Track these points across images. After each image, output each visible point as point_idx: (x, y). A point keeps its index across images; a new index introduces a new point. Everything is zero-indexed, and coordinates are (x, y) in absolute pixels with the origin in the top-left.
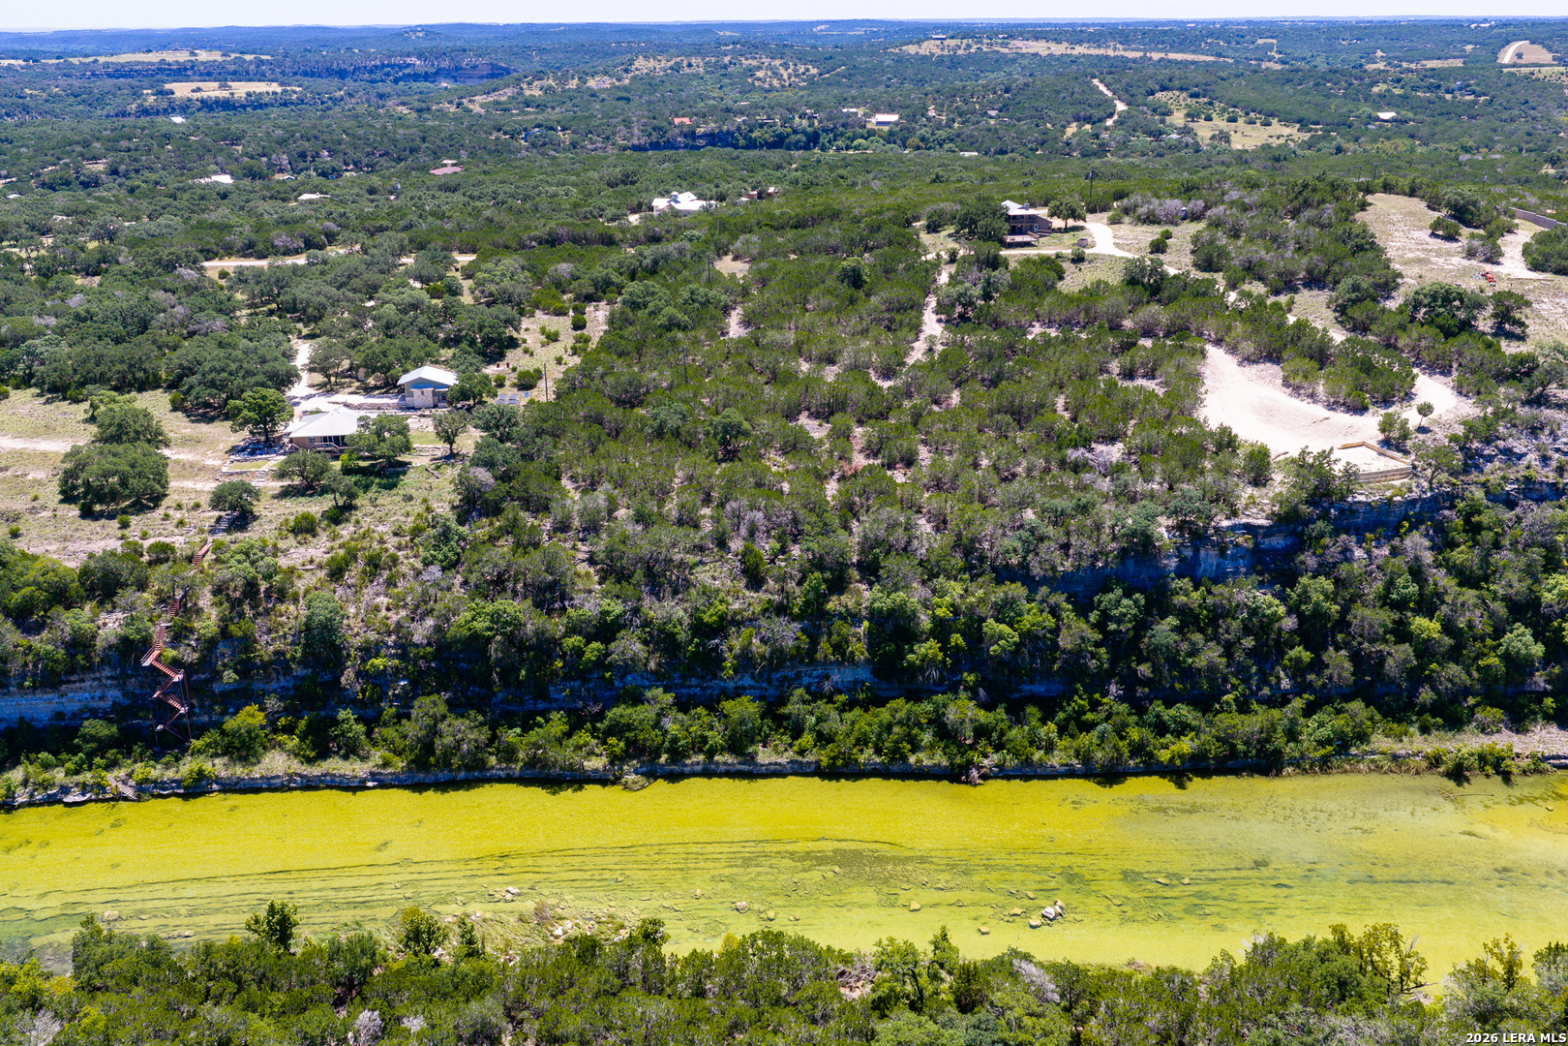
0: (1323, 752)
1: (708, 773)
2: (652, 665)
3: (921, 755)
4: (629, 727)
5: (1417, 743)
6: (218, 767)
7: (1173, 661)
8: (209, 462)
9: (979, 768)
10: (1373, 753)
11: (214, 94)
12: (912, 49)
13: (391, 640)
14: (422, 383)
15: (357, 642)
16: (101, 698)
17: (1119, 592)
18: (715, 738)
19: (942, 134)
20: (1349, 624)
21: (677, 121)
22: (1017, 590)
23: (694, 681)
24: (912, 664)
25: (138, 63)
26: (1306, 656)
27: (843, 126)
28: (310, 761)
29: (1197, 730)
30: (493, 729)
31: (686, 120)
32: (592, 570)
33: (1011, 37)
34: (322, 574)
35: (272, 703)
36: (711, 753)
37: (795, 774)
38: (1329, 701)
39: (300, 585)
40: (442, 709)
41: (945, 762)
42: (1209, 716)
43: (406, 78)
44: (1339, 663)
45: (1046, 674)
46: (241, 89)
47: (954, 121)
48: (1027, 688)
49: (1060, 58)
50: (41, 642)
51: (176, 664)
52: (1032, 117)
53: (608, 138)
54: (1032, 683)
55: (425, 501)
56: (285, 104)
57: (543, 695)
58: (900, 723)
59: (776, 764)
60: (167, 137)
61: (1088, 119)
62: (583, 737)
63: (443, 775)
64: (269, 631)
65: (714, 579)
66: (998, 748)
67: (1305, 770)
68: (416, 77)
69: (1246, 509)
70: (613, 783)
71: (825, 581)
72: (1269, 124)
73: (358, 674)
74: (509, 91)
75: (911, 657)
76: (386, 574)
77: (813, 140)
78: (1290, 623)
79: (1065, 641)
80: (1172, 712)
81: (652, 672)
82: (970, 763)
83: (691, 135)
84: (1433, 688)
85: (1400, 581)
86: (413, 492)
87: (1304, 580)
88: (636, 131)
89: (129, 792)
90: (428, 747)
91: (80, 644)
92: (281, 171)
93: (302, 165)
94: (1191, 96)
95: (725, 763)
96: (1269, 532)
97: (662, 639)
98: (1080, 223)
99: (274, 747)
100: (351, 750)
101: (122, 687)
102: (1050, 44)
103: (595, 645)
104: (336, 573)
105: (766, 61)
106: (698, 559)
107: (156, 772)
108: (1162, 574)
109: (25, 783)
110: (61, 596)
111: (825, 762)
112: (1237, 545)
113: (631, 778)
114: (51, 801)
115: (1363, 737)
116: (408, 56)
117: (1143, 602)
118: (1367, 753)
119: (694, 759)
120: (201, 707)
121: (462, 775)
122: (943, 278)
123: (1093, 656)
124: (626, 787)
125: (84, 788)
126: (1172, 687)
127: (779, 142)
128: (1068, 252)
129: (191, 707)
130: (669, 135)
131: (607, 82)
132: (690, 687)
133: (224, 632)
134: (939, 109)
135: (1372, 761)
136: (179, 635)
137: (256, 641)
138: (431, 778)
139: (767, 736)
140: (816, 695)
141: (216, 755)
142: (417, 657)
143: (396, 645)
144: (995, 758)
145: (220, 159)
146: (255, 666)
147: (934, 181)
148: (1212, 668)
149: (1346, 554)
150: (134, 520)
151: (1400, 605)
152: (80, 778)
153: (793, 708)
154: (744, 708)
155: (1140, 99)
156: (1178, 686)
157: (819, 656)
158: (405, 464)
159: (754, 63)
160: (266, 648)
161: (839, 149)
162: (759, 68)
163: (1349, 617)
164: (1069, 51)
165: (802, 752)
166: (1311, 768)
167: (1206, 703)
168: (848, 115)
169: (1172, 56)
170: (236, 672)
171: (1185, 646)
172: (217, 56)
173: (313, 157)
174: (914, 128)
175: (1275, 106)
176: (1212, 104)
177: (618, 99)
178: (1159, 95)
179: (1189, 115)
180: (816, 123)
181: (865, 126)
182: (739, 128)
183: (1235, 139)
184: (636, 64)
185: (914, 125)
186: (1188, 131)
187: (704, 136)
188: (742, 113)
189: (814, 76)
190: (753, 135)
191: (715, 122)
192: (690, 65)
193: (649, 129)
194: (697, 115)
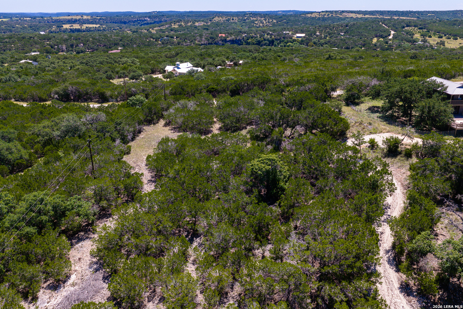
12: (309, 15)
19: (322, 41)
21: (220, 35)
27: (284, 38)
31: (224, 35)
33: (343, 12)
47: (327, 36)
49: (361, 18)
52: (358, 35)
53: (192, 41)
56: (98, 31)
61: (381, 36)
68: (148, 24)
72: (457, 39)
74: (167, 26)
77: (271, 43)
83: (225, 41)
88: (203, 39)
92: (63, 51)
93: (71, 49)
94: (419, 29)
102: (356, 14)
105: (259, 18)
116: (146, 17)
130: (216, 40)
131: (202, 24)
134: (321, 32)
145: (39, 47)
147: (328, 59)
155: (400, 29)
159: (255, 19)
161: (281, 46)
162: (256, 21)
164: (363, 16)
168: (286, 34)
169: (401, 18)
172: (89, 18)
173: (76, 46)
174: (311, 39)
175: (455, 33)
176: (428, 31)
177: (204, 29)
178: (406, 28)
179: (422, 35)
180: (273, 37)
181: (292, 38)
182: (243, 38)
183: (446, 44)
184: (215, 19)
185: (311, 38)
186: (425, 41)
187: (230, 41)
188: (245, 33)
189: (275, 23)
190: (249, 41)
191: (234, 36)
192: (233, 19)
193: (209, 38)
194: (228, 33)
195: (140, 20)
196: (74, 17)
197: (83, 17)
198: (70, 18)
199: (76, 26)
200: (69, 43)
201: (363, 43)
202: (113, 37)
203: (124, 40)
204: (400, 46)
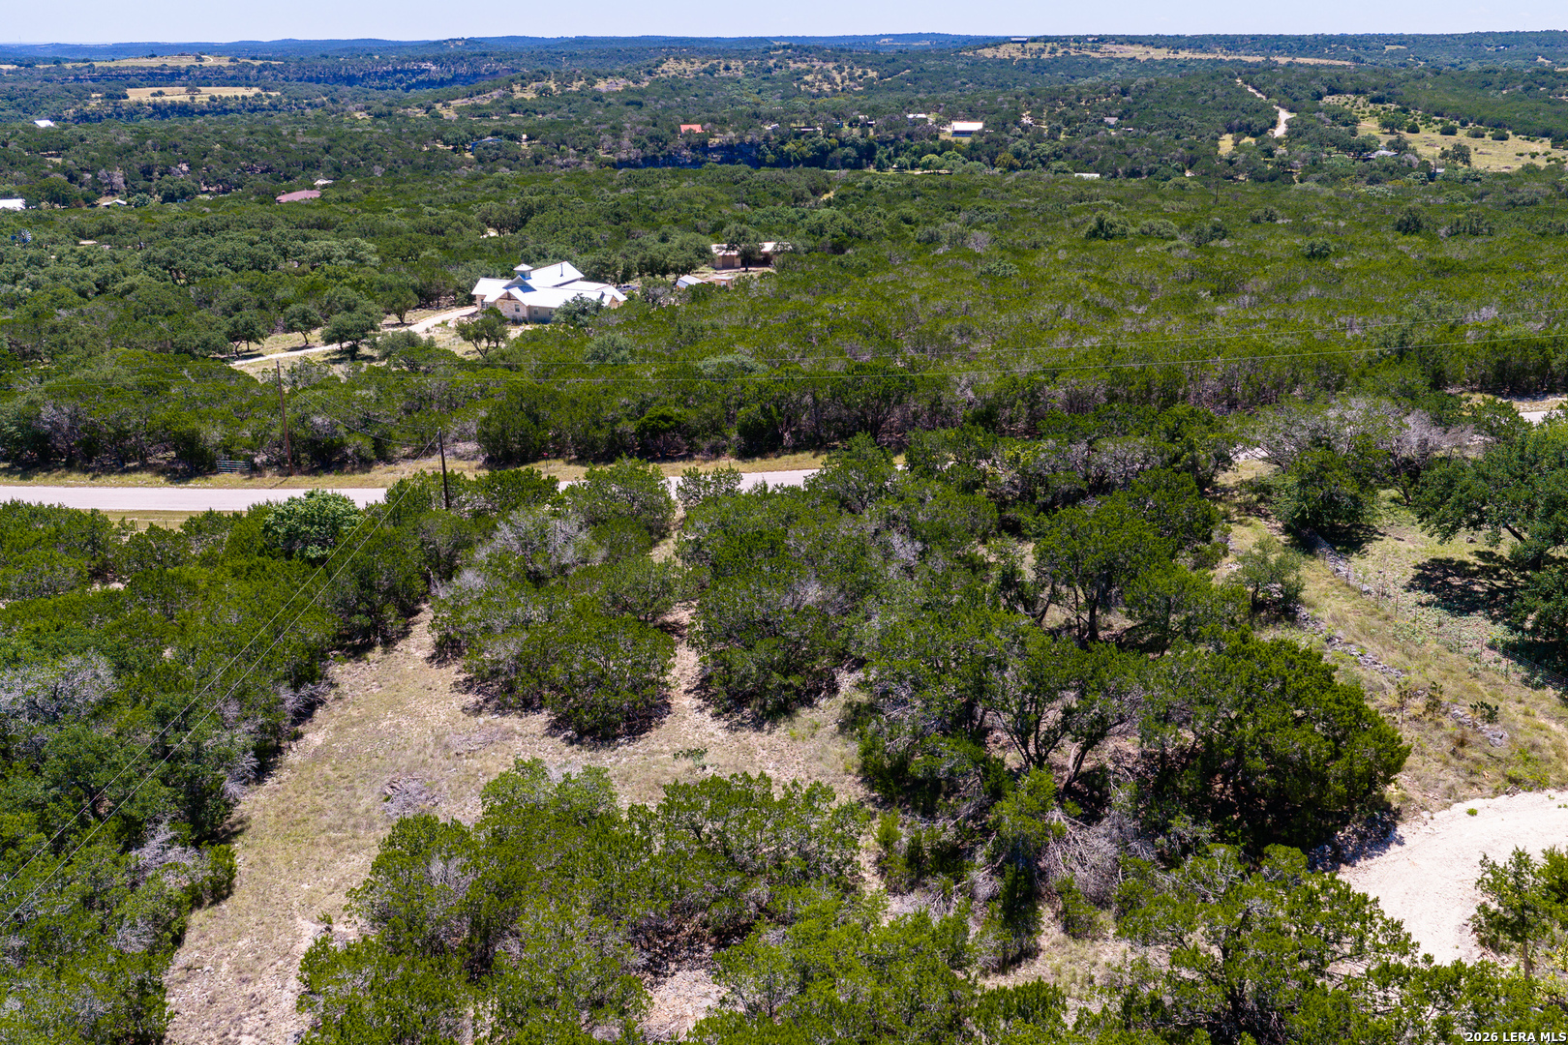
12: (988, 52)
19: (1045, 148)
21: (684, 128)
27: (908, 136)
31: (697, 128)
33: (1101, 40)
43: (420, 84)
47: (1059, 130)
49: (1165, 62)
52: (1168, 125)
53: (585, 151)
61: (1248, 130)
68: (430, 83)
72: (1504, 138)
74: (496, 94)
77: (866, 154)
83: (702, 147)
88: (626, 142)
92: (112, 192)
93: (142, 184)
94: (1373, 101)
102: (1147, 49)
105: (818, 64)
116: (424, 60)
127: (821, 158)
130: (671, 146)
131: (621, 84)
134: (1036, 117)
145: (19, 175)
155: (1307, 103)
159: (804, 66)
161: (901, 168)
162: (809, 72)
164: (1172, 56)
168: (915, 123)
172: (225, 62)
173: (162, 174)
174: (1005, 140)
175: (1496, 115)
176: (1405, 111)
177: (628, 104)
178: (1328, 99)
179: (1385, 125)
180: (872, 133)
181: (937, 137)
182: (767, 139)
183: (1474, 157)
184: (664, 67)
185: (1005, 135)
186: (1399, 147)
187: (719, 148)
188: (772, 119)
189: (873, 79)
190: (786, 148)
191: (735, 130)
192: (727, 68)
193: (644, 139)
194: (713, 121)
195: (405, 72)
196: (172, 62)
197: (203, 60)
198: (155, 63)
199: (176, 95)
200: (137, 161)
201: (1187, 154)
202: (300, 140)
203: (339, 149)
204: (1315, 165)
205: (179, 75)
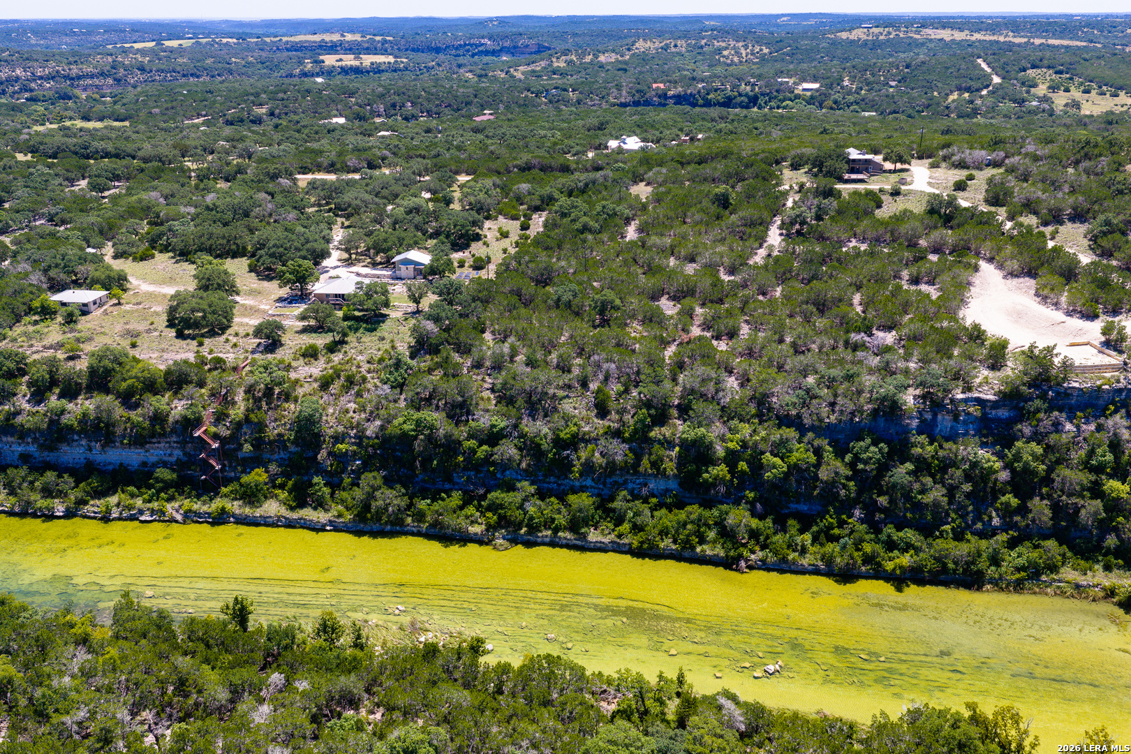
0: (1018, 576)
1: (553, 544)
2: (524, 465)
3: (705, 547)
4: (501, 506)
5: (1099, 577)
6: (235, 507)
7: (907, 496)
8: (262, 307)
9: (747, 560)
10: (1060, 581)
11: (349, 63)
12: (844, 35)
13: (353, 433)
14: (407, 262)
15: (331, 432)
16: (170, 455)
17: (868, 441)
18: (561, 519)
19: (851, 98)
20: (1053, 481)
21: (655, 86)
22: (791, 433)
23: (552, 479)
24: (706, 481)
25: (306, 41)
26: (1014, 502)
27: (777, 91)
28: (292, 509)
29: (918, 550)
30: (411, 498)
31: (662, 86)
32: (492, 396)
33: (923, 26)
34: (316, 385)
35: (273, 468)
36: (556, 530)
37: (614, 551)
38: (1029, 538)
39: (300, 391)
40: (379, 482)
41: (722, 554)
42: (930, 540)
43: (480, 53)
44: (1040, 508)
45: (809, 498)
46: (368, 60)
47: (862, 89)
48: (793, 506)
49: (960, 44)
50: (136, 416)
51: (216, 437)
53: (603, 97)
54: (798, 502)
55: (392, 341)
56: (395, 71)
57: (449, 479)
58: (692, 522)
59: (600, 542)
60: (308, 91)
61: (968, 89)
62: (471, 510)
63: (376, 527)
64: (276, 420)
65: (575, 408)
66: (763, 548)
67: (1001, 588)
68: (487, 53)
69: (979, 386)
70: (487, 544)
71: (650, 415)
72: (1117, 96)
73: (330, 454)
74: (543, 63)
75: (705, 475)
76: (356, 388)
77: (753, 101)
78: (1004, 476)
79: (824, 474)
80: (901, 534)
81: (525, 470)
82: (740, 556)
83: (664, 96)
84: (1118, 536)
85: (1099, 451)
86: (386, 335)
87: (1019, 444)
88: (624, 93)
89: (179, 517)
90: (366, 507)
91: (158, 418)
92: (379, 116)
95: (565, 538)
96: (995, 405)
97: (531, 447)
98: (906, 166)
99: (272, 497)
100: (320, 504)
101: (183, 448)
102: (954, 32)
103: (485, 447)
104: (325, 385)
105: (732, 43)
106: (566, 393)
107: (197, 506)
108: (906, 430)
109: (118, 505)
110: (151, 386)
111: (635, 544)
112: (968, 414)
113: (500, 541)
114: (132, 518)
115: (1053, 568)
117: (886, 450)
118: (1055, 580)
119: (544, 533)
120: (230, 467)
121: (389, 527)
122: (790, 203)
123: (844, 486)
124: (495, 548)
125: (153, 512)
126: (905, 516)
127: (728, 103)
128: (888, 187)
129: (224, 466)
130: (648, 95)
131: (613, 57)
132: (550, 483)
133: (247, 419)
134: (852, 81)
135: (1058, 587)
136: (220, 418)
137: (267, 426)
138: (367, 528)
139: (598, 522)
140: (635, 496)
141: (235, 499)
142: (368, 445)
143: (356, 437)
144: (760, 554)
145: (339, 107)
146: (264, 442)
148: (936, 504)
149: (1057, 427)
150: (207, 341)
151: (1099, 469)
152: (149, 505)
153: (617, 504)
154: (582, 501)
156: (909, 515)
157: (641, 469)
158: (385, 316)
159: (723, 44)
160: (273, 431)
161: (771, 108)
162: (726, 48)
163: (1053, 476)
164: (968, 38)
165: (619, 536)
166: (1007, 587)
167: (928, 530)
168: (781, 84)
170: (252, 445)
171: (917, 486)
172: (358, 37)
173: (401, 107)
174: (830, 94)
175: (1125, 82)
176: (1073, 79)
177: (619, 70)
178: (1028, 72)
179: (1051, 87)
180: (757, 88)
181: (793, 92)
182: (699, 92)
183: (1086, 106)
184: (637, 45)
185: (830, 91)
186: (1047, 100)
187: (673, 97)
188: (703, 81)
189: (765, 54)
190: (709, 97)
191: (682, 87)
192: (676, 46)
193: (634, 91)
194: (670, 82)
195: (471, 45)
197: (343, 35)
198: (317, 38)
199: (349, 61)
200: (389, 100)
204: (993, 109)
205: (336, 46)
